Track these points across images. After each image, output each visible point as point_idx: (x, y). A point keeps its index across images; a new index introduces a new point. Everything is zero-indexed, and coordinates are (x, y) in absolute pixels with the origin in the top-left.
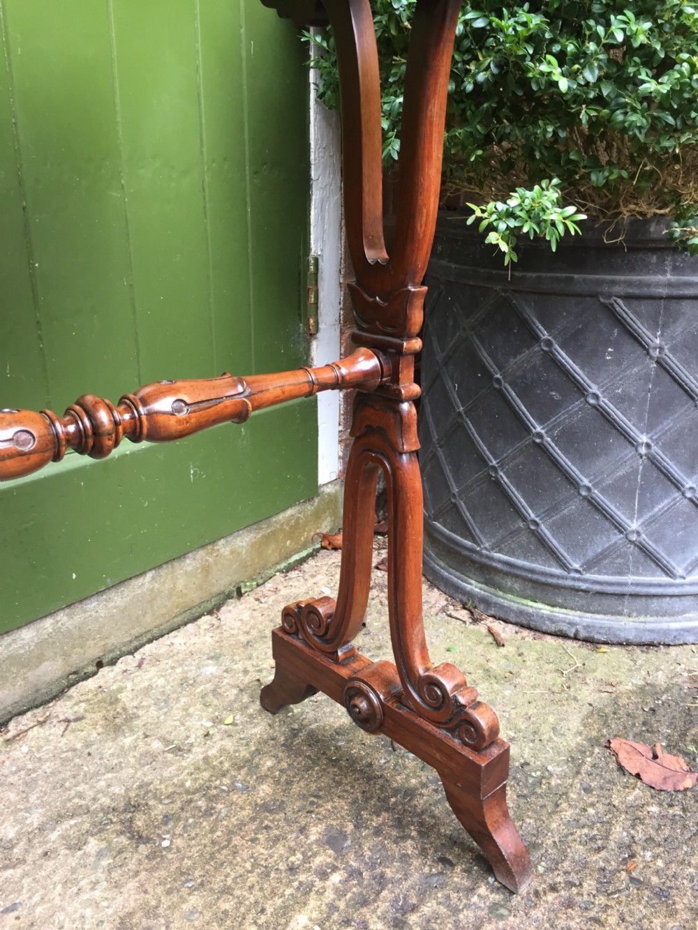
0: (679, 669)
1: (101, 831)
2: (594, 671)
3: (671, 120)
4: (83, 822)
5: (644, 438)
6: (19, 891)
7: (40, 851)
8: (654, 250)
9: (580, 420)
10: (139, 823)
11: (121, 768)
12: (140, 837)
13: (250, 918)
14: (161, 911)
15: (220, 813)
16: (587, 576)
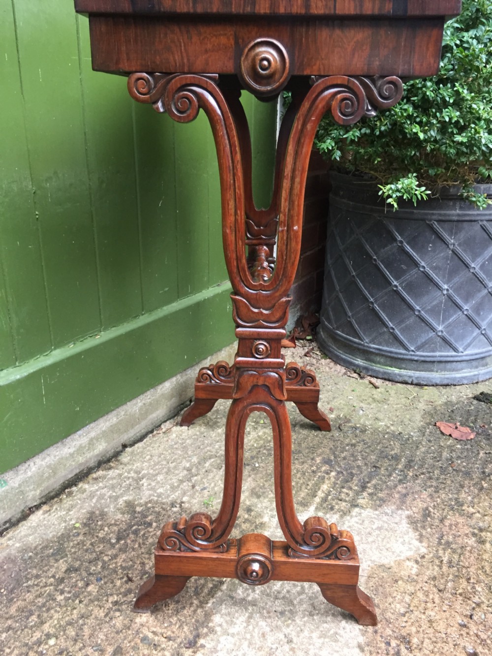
0: (461, 395)
2: (423, 397)
3: (465, 150)
5: (446, 287)
7: (204, 470)
8: (451, 200)
9: (416, 278)
16: (418, 353)
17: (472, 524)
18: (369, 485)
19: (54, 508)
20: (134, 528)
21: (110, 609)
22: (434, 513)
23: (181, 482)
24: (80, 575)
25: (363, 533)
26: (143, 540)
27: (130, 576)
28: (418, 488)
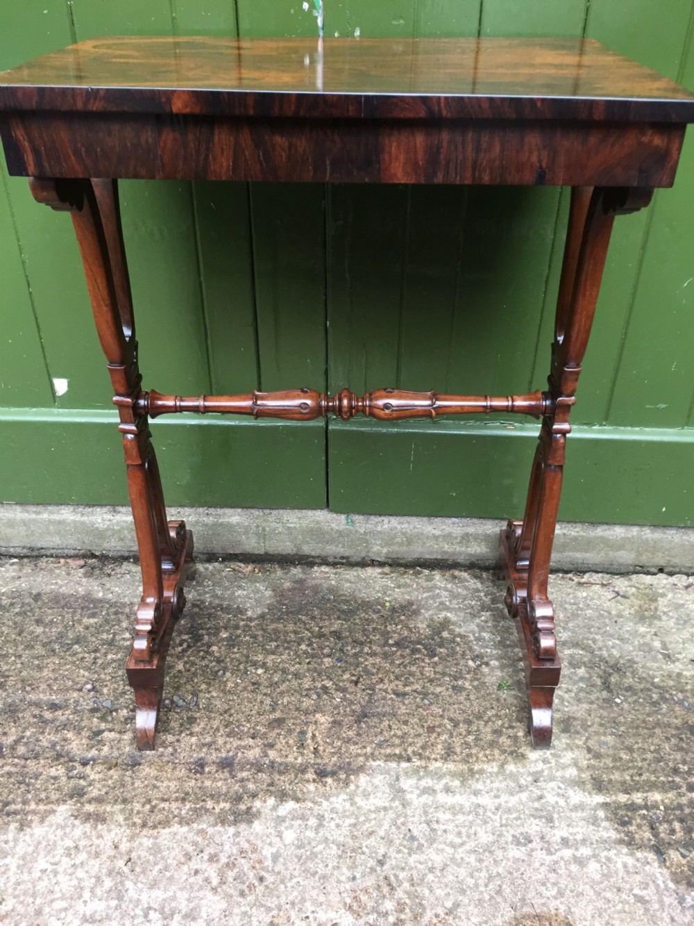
1: (591, 668)
4: (586, 656)
10: (613, 680)
11: (627, 643)
12: (608, 687)
13: (631, 771)
14: (590, 730)
15: (661, 709)
19: (392, 575)
21: (315, 688)
24: (336, 644)
26: (409, 663)
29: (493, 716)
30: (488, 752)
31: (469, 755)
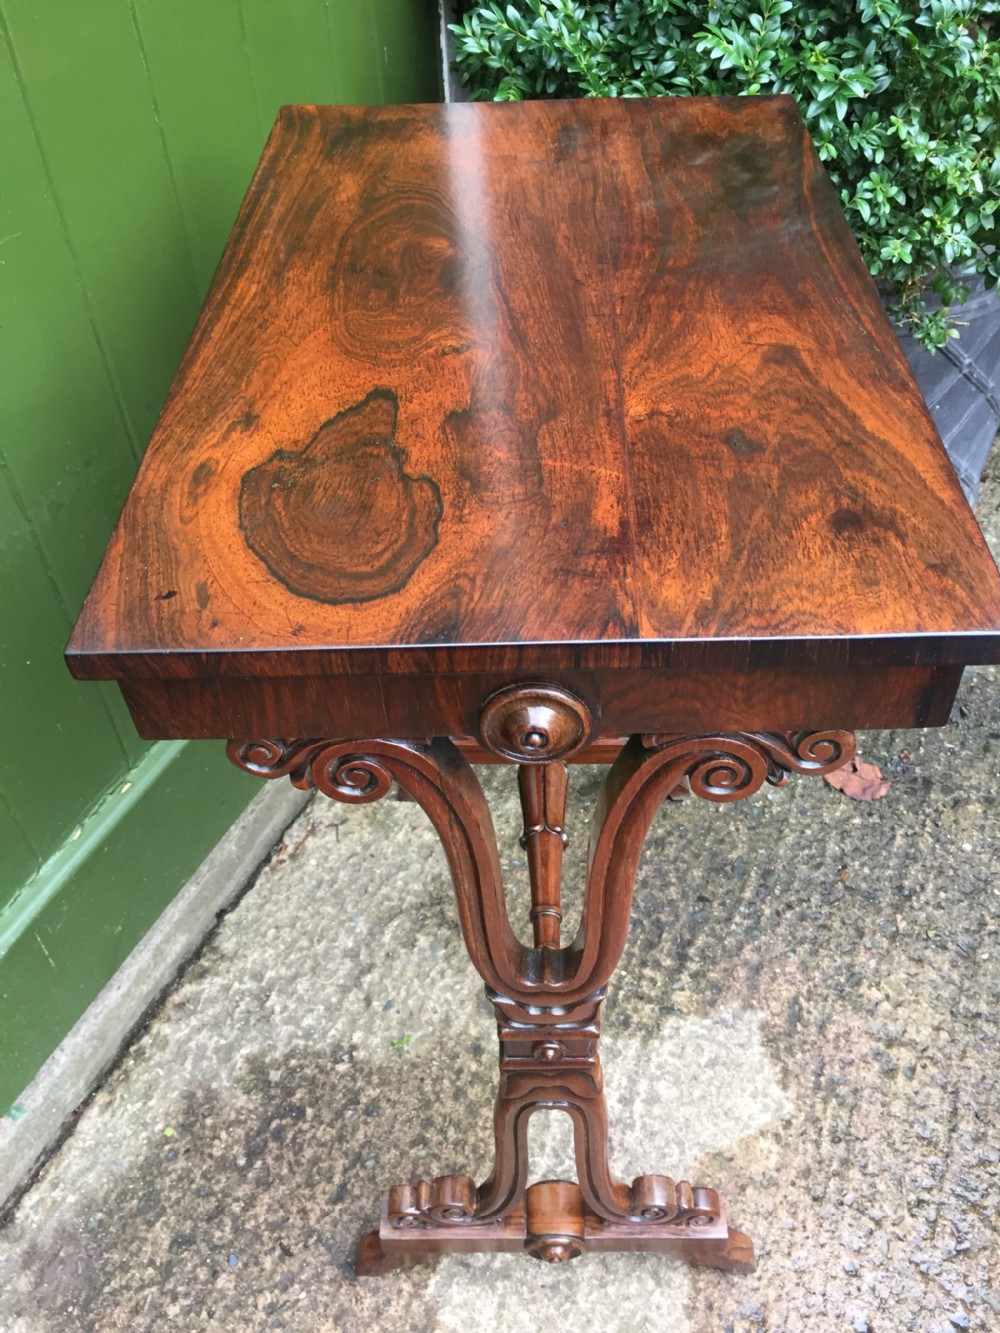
1: (422, 926)
4: (403, 922)
6: (386, 990)
7: (382, 954)
11: (408, 865)
17: (875, 1030)
18: (692, 951)
19: (118, 1095)
20: (274, 1124)
21: (263, 1324)
22: (809, 1012)
23: (344, 990)
24: (198, 1252)
25: (683, 1078)
26: (295, 1154)
27: (285, 1242)
28: (781, 948)
29: (433, 1085)
30: (481, 1123)
31: (475, 1150)
